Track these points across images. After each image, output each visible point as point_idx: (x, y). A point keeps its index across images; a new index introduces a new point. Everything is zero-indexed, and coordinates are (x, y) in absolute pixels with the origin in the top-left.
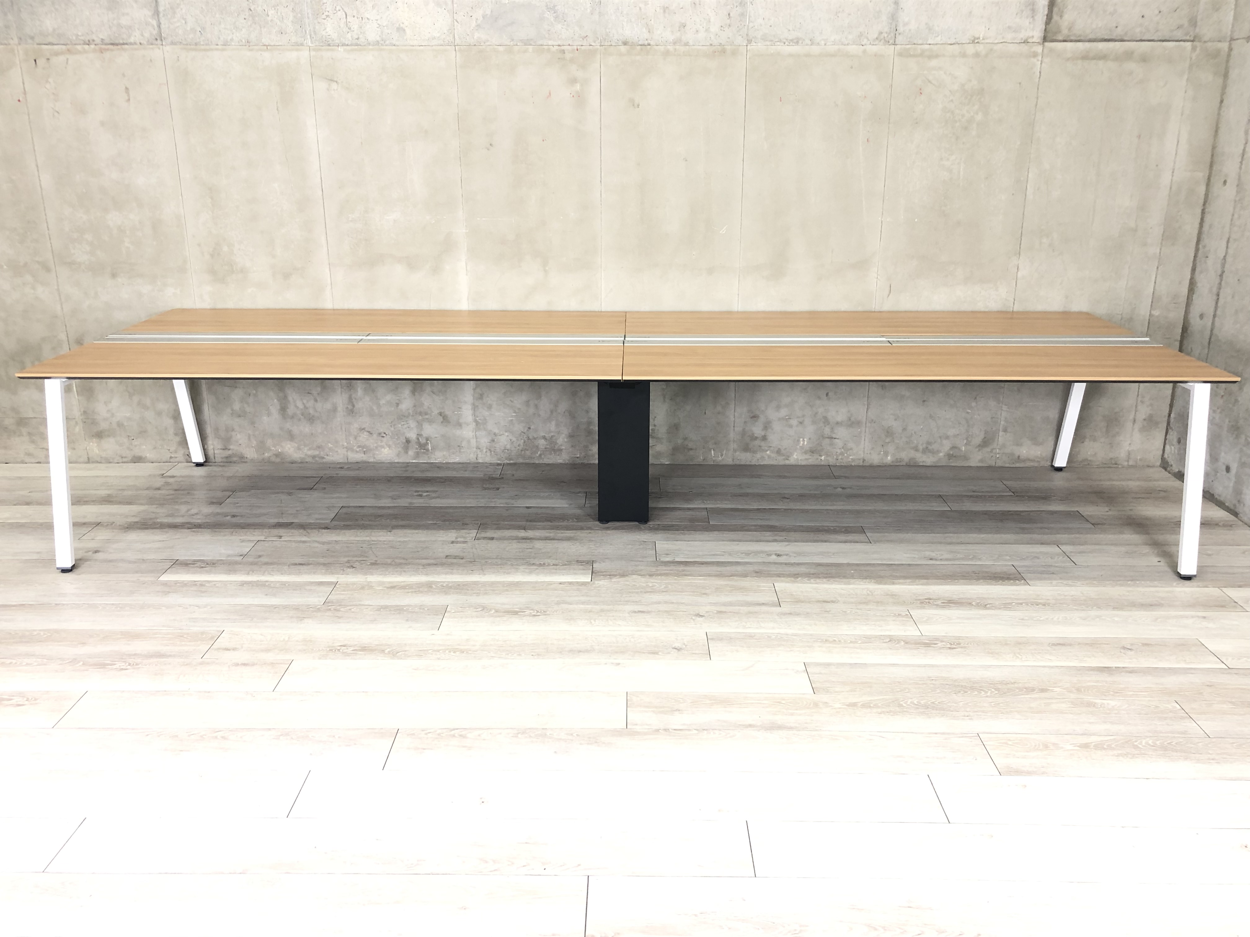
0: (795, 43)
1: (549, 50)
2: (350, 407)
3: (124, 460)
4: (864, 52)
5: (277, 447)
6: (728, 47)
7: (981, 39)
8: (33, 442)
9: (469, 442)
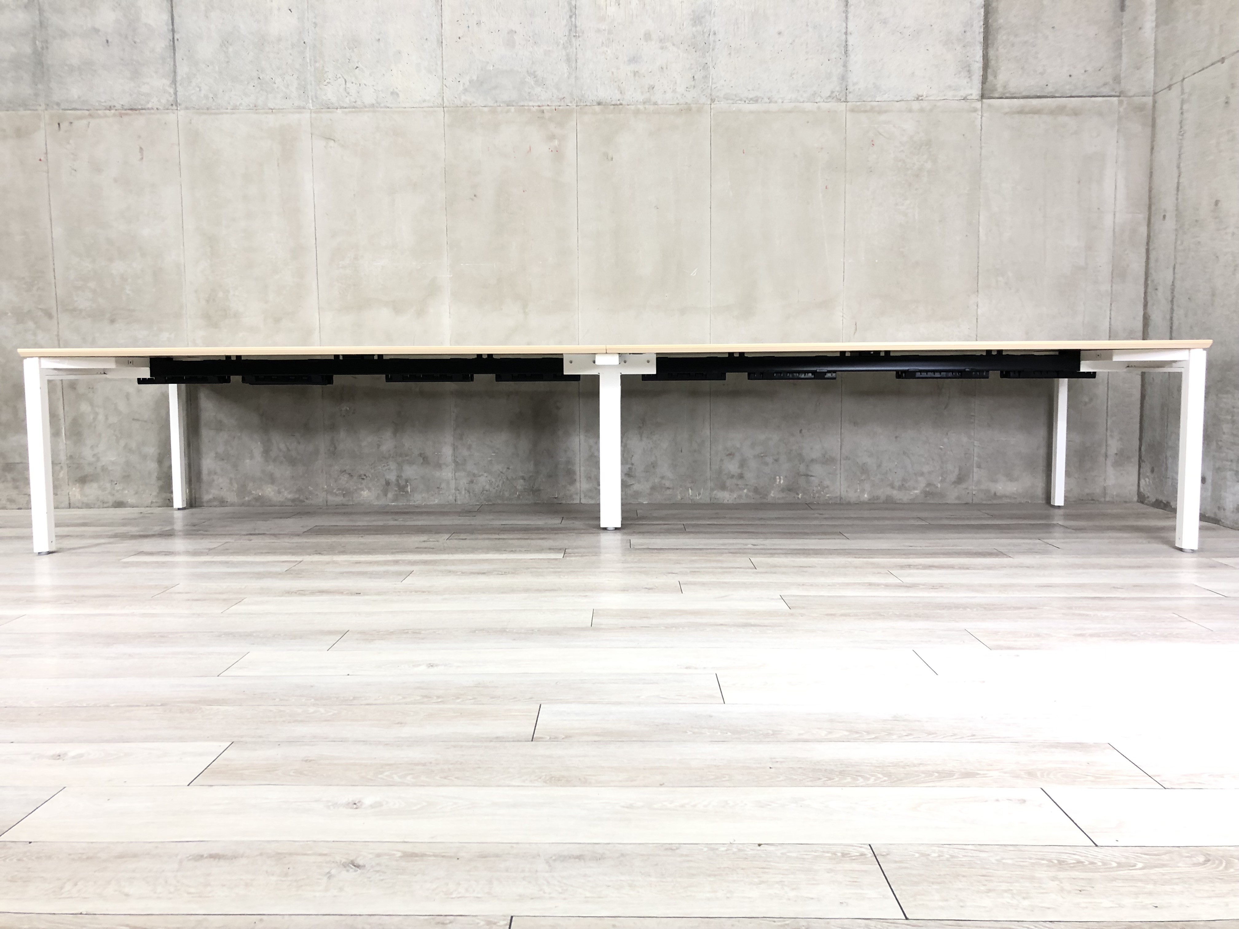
0: (754, 101)
1: (529, 110)
2: (332, 449)
3: (105, 505)
4: (819, 108)
5: (258, 491)
6: (693, 106)
7: (925, 96)
8: (16, 488)
9: (448, 483)
